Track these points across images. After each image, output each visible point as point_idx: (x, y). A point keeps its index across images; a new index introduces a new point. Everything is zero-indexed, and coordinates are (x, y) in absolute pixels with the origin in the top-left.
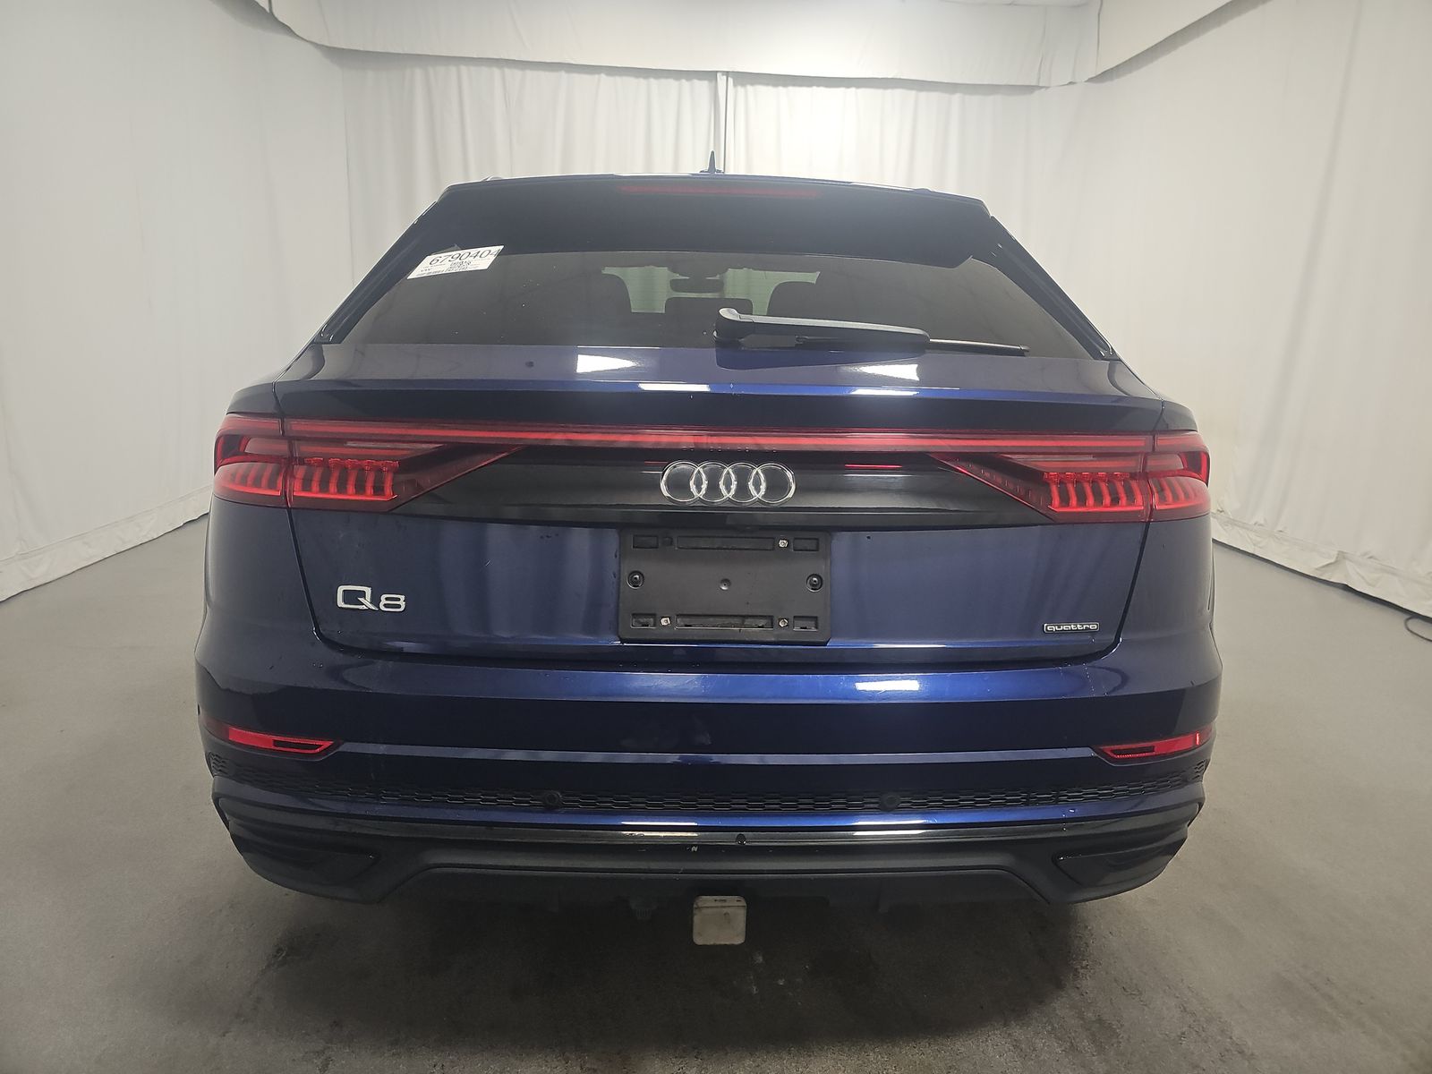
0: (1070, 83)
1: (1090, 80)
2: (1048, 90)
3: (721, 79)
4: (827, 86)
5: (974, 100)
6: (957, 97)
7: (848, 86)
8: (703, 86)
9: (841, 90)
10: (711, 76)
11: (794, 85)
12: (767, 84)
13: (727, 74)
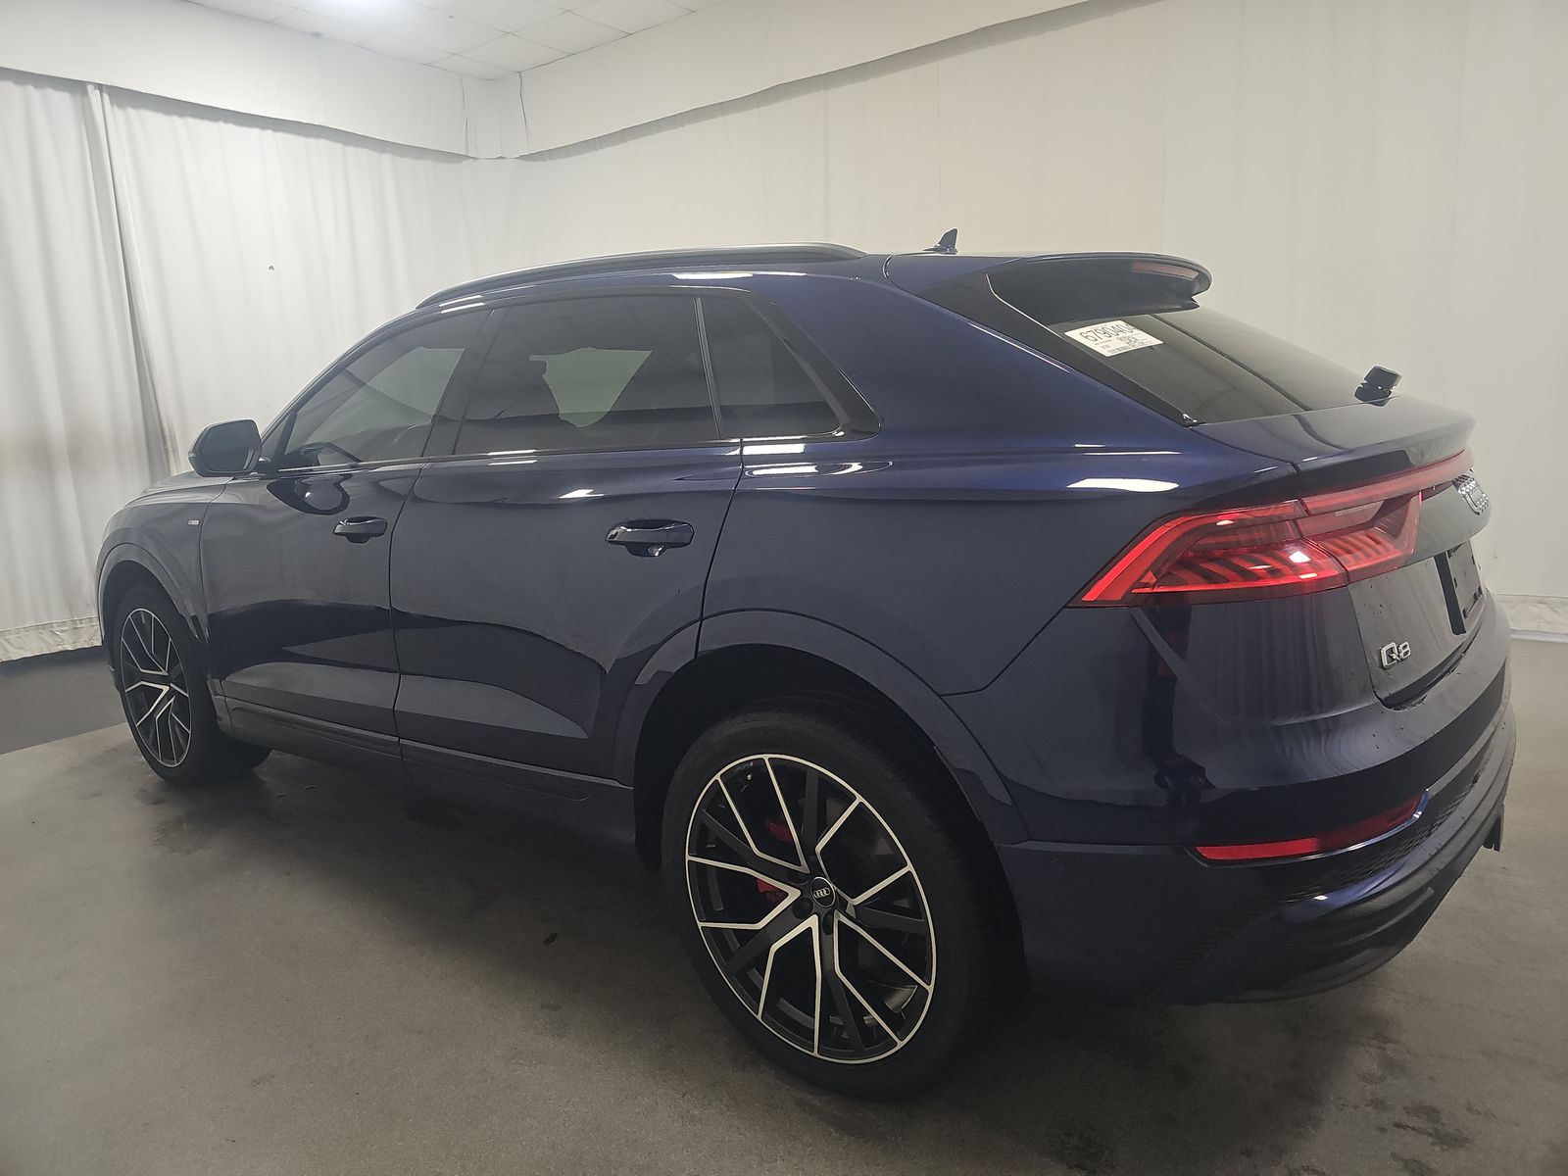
0: (501, 157)
1: (522, 157)
2: (478, 161)
3: (94, 95)
4: (235, 123)
5: (405, 163)
6: (386, 157)
7: (263, 128)
8: (63, 99)
9: (255, 131)
10: (77, 87)
11: (193, 116)
12: (155, 110)
13: (100, 87)
